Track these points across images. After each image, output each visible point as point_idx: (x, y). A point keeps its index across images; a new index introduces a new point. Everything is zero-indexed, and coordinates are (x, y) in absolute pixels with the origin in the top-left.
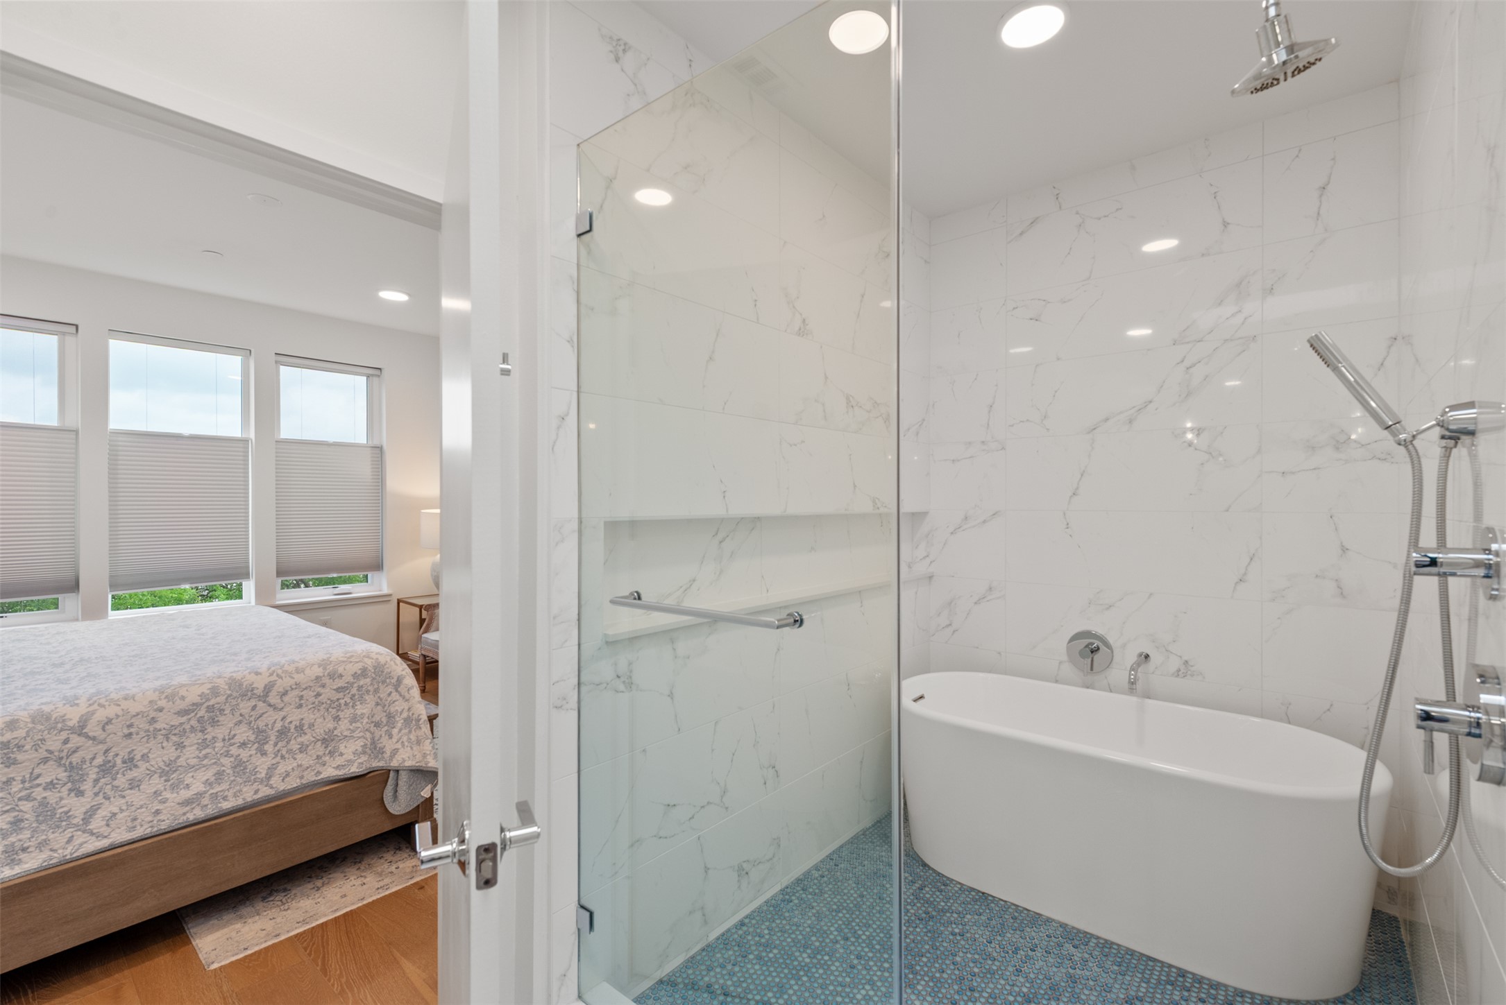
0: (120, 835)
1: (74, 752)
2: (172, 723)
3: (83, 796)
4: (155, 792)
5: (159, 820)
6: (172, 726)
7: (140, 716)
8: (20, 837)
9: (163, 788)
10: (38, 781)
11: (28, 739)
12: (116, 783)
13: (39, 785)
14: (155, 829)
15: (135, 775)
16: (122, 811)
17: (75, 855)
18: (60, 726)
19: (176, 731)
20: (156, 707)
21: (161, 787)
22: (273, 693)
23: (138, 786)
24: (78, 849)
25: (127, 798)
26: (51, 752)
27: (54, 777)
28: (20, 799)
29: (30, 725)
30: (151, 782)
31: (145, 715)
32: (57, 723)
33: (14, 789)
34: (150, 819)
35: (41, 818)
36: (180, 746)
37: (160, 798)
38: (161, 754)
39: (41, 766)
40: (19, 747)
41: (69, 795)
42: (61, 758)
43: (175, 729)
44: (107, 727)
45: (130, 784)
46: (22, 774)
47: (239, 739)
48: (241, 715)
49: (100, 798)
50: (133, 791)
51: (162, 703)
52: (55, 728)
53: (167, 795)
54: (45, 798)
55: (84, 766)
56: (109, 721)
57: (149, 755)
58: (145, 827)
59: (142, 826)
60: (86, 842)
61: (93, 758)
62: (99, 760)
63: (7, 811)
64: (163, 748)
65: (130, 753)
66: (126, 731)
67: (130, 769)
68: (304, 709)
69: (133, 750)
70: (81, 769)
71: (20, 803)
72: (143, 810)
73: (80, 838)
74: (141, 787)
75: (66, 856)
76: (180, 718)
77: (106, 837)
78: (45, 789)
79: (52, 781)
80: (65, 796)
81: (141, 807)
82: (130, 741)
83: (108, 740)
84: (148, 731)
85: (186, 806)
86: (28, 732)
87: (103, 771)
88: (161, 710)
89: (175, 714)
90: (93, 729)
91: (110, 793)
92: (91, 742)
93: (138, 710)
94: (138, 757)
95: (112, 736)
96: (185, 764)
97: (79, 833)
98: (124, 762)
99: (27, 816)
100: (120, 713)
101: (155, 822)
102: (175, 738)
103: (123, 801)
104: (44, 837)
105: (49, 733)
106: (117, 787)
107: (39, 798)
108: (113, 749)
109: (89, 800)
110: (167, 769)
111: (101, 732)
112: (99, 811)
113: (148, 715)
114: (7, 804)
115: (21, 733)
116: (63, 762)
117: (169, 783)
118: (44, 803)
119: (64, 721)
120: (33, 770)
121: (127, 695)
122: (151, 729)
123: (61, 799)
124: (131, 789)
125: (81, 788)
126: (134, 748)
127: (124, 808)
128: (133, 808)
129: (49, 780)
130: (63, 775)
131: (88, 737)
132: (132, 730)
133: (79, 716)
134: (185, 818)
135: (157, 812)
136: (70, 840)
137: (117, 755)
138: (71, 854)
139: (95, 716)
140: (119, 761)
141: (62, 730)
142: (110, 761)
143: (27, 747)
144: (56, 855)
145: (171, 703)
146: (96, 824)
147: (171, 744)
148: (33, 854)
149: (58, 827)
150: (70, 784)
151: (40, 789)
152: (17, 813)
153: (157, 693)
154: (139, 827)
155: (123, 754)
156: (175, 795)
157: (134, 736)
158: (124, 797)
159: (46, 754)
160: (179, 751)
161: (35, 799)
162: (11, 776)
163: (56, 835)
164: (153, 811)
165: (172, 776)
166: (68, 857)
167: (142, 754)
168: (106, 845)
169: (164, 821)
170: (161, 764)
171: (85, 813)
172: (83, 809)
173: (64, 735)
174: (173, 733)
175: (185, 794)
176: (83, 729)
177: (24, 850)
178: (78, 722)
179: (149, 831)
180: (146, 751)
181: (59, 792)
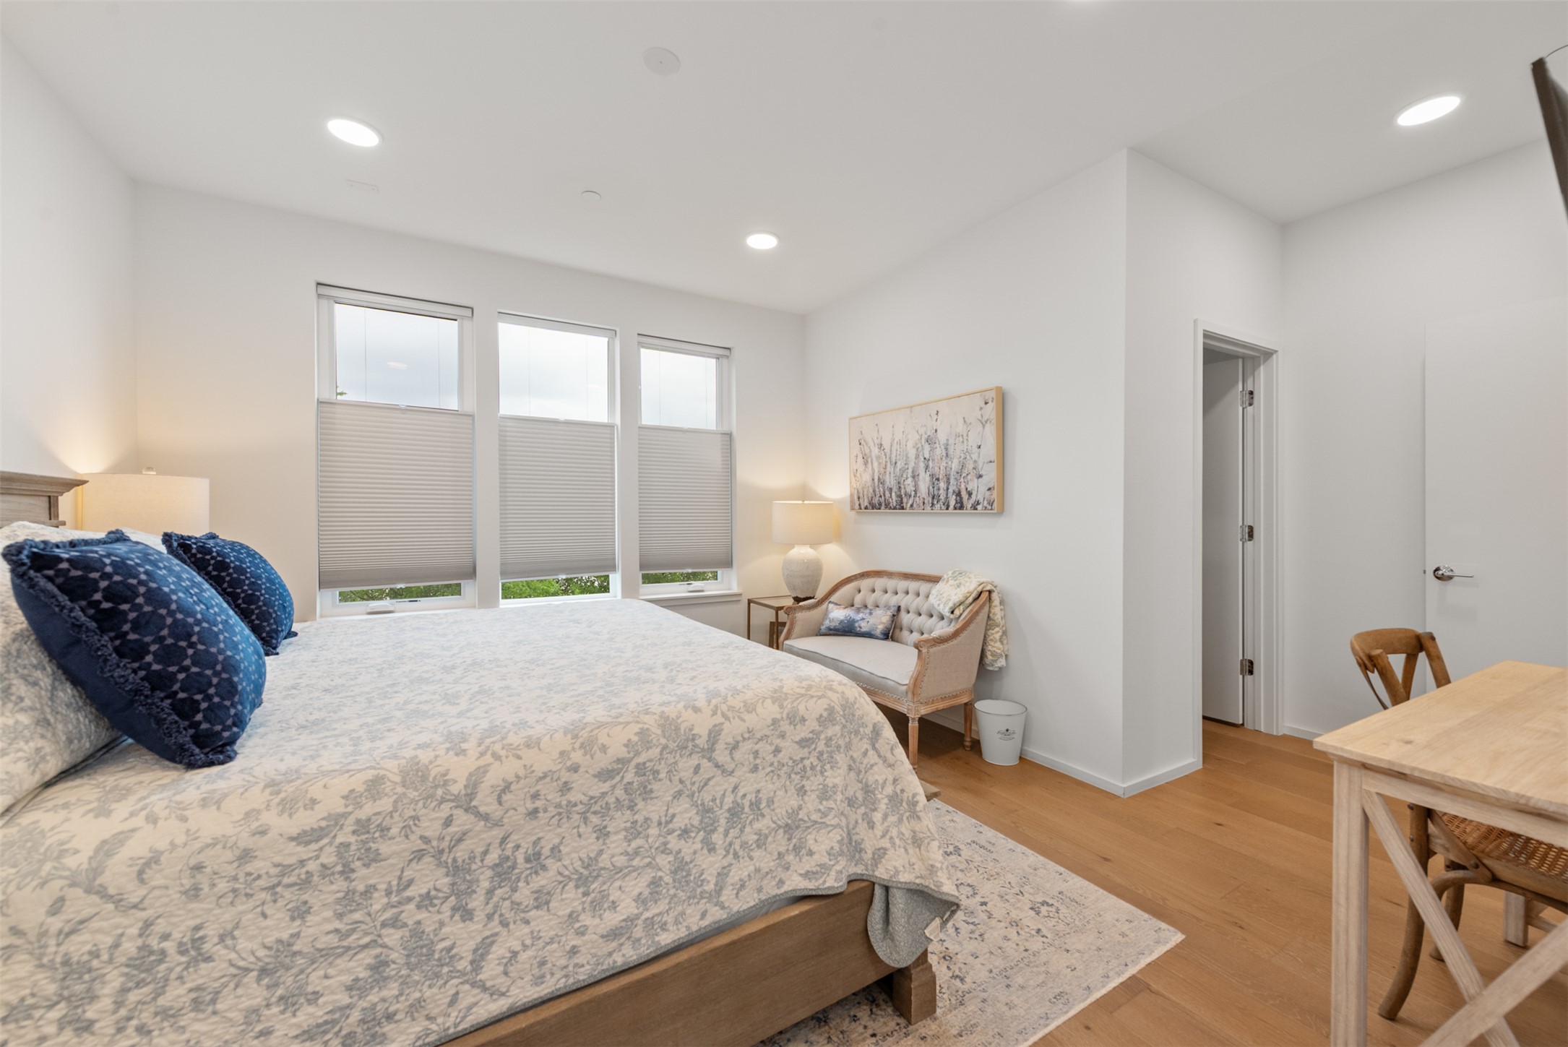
0: (525, 992)
1: (460, 840)
2: (591, 793)
3: (471, 919)
4: (570, 915)
5: (576, 965)
6: (592, 798)
7: (548, 779)
8: (385, 993)
9: (580, 908)
10: (408, 893)
11: (396, 815)
12: (517, 897)
13: (410, 899)
14: (571, 981)
15: (543, 882)
16: (525, 947)
17: (461, 1028)
18: (440, 792)
19: (596, 808)
20: (569, 764)
21: (577, 905)
22: (720, 746)
23: (547, 903)
24: (465, 1017)
25: (532, 924)
26: (425, 840)
27: (431, 885)
28: (384, 925)
29: (400, 790)
30: (564, 896)
31: (555, 777)
32: (436, 787)
33: (376, 907)
34: (563, 962)
35: (413, 960)
36: (602, 833)
37: (577, 925)
38: (579, 847)
39: (414, 864)
40: (384, 830)
41: (452, 917)
42: (441, 852)
43: (596, 802)
44: (505, 798)
45: (536, 899)
46: (388, 879)
47: (679, 823)
48: (681, 781)
49: (495, 925)
50: (540, 913)
51: (577, 757)
52: (432, 796)
53: (586, 919)
54: (419, 923)
55: (474, 867)
56: (507, 788)
57: (562, 848)
58: (558, 976)
59: (552, 974)
60: (476, 1004)
61: (486, 853)
62: (493, 857)
63: (365, 946)
64: (580, 836)
65: (535, 843)
66: (530, 806)
67: (536, 873)
68: (761, 774)
69: (539, 839)
70: (469, 871)
71: (384, 932)
72: (555, 946)
73: (469, 996)
74: (551, 905)
75: (448, 1028)
76: (601, 784)
77: (503, 994)
78: (419, 907)
79: (429, 893)
80: (447, 920)
81: (551, 942)
82: (535, 823)
83: (505, 820)
84: (558, 806)
85: (613, 940)
86: (396, 802)
87: (499, 875)
88: (575, 769)
89: (595, 776)
90: (484, 801)
91: (509, 915)
92: (482, 823)
93: (545, 769)
94: (546, 852)
95: (511, 812)
96: (609, 865)
97: (467, 987)
98: (528, 860)
99: (394, 956)
100: (522, 773)
101: (571, 968)
102: (595, 820)
103: (526, 930)
104: (417, 995)
105: (425, 807)
106: (518, 904)
107: (410, 922)
108: (514, 837)
109: (480, 926)
110: (586, 872)
111: (495, 806)
112: (494, 948)
113: (558, 779)
114: (366, 934)
115: (385, 804)
116: (444, 858)
117: (589, 899)
118: (417, 932)
119: (446, 783)
120: (402, 872)
121: (529, 737)
122: (564, 803)
123: (442, 924)
124: (537, 908)
125: (470, 906)
126: (541, 835)
127: (528, 942)
128: (541, 943)
129: (424, 891)
130: (444, 882)
131: (478, 814)
132: (539, 804)
133: (466, 774)
134: (610, 960)
135: (574, 951)
136: (453, 1002)
137: (518, 847)
138: (456, 1025)
139: (488, 775)
140: (520, 859)
141: (443, 801)
142: (508, 858)
143: (394, 831)
144: (434, 1027)
145: (588, 757)
146: (491, 971)
147: (590, 830)
148: (403, 1025)
149: (437, 976)
150: (453, 898)
151: (412, 906)
152: (379, 950)
153: (569, 736)
154: (548, 977)
155: (526, 845)
156: (597, 921)
157: (541, 815)
158: (527, 922)
159: (419, 845)
160: (601, 841)
161: (405, 925)
162: (372, 882)
163: (435, 990)
164: (568, 948)
165: (593, 887)
166: (451, 1031)
167: (551, 846)
168: (504, 1009)
169: (583, 966)
170: (578, 864)
171: (475, 951)
172: (472, 944)
173: (445, 810)
174: (592, 810)
175: (612, 919)
176: (471, 800)
177: (390, 1017)
178: (466, 787)
179: (562, 983)
180: (557, 841)
181: (439, 912)
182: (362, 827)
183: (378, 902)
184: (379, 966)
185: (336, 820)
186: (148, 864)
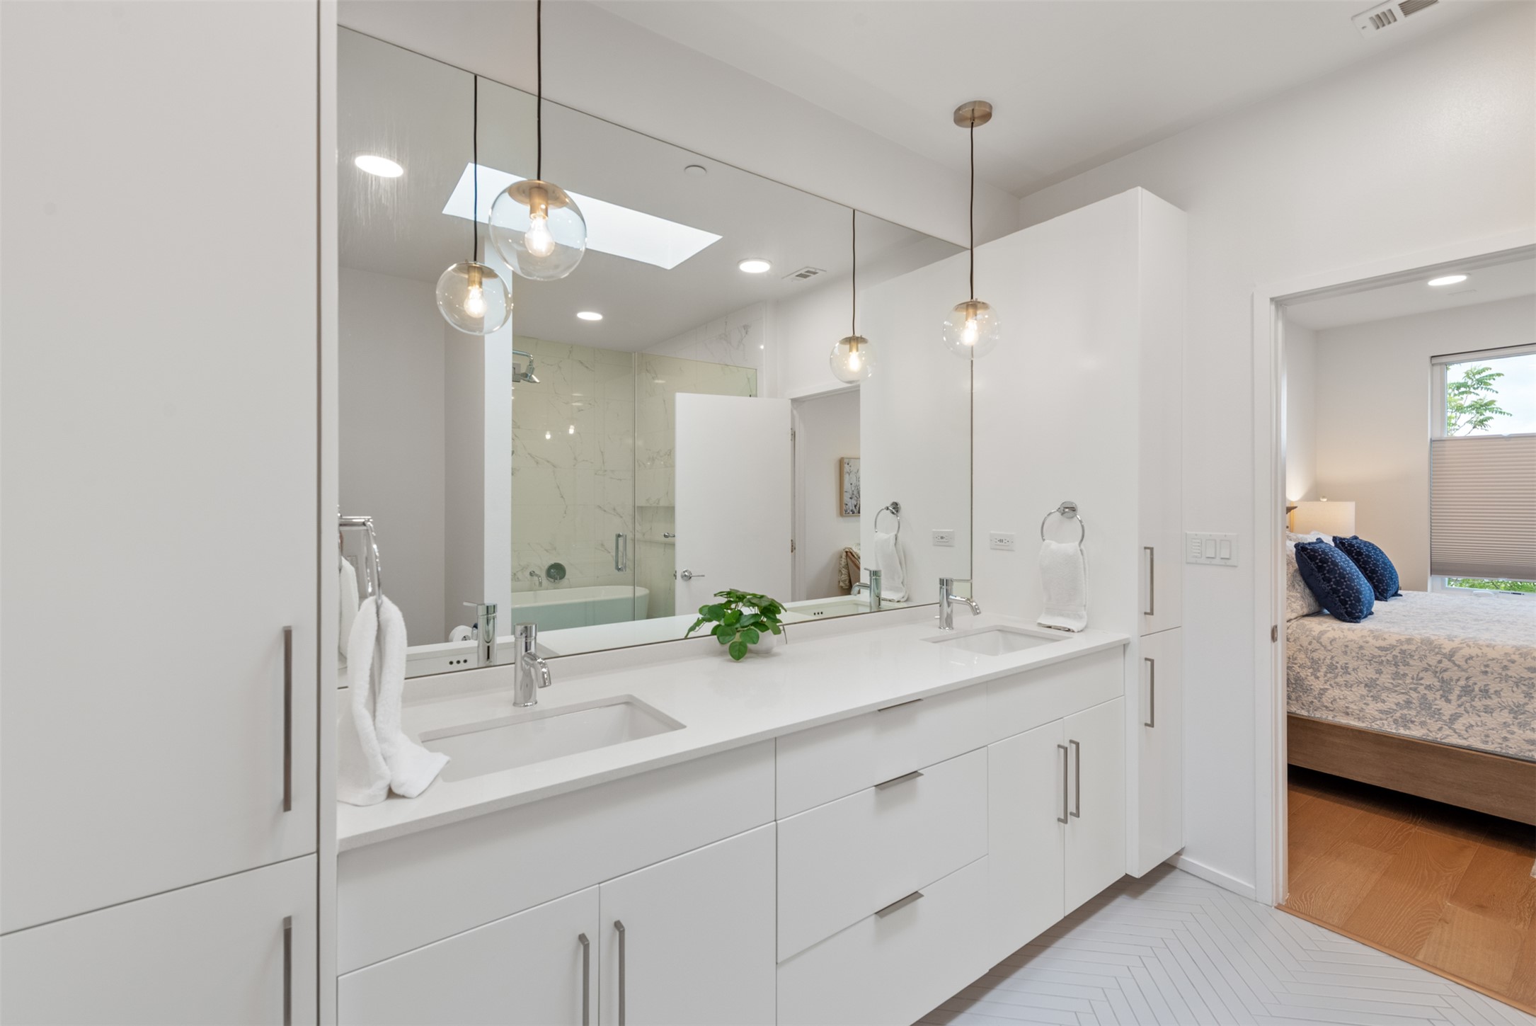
0: (1476, 743)
1: (1445, 671)
2: (1522, 675)
3: (1450, 703)
4: (1505, 723)
5: (1507, 746)
6: (1522, 677)
7: (1495, 661)
8: (1410, 712)
9: (1511, 723)
10: (1421, 682)
11: (1417, 653)
12: (1473, 703)
13: (1422, 684)
14: (1504, 751)
15: (1489, 703)
16: (1478, 726)
17: (1443, 741)
18: (1437, 650)
19: (1526, 683)
20: (1509, 658)
21: (1509, 720)
23: (1491, 713)
24: (1445, 738)
25: (1482, 718)
26: (1430, 666)
27: (1431, 683)
28: (1410, 689)
29: (1419, 644)
30: (1501, 714)
31: (1499, 661)
32: (1435, 648)
33: (1407, 682)
34: (1500, 741)
35: (1422, 706)
37: (1508, 729)
38: (1514, 696)
39: (1424, 672)
40: (1412, 656)
41: (1441, 698)
42: (1437, 672)
43: (1525, 680)
44: (1469, 661)
45: (1485, 709)
46: (1413, 673)
49: (1461, 710)
50: (1486, 715)
51: (1515, 657)
52: (1433, 651)
53: (1515, 729)
54: (1425, 694)
55: (1452, 683)
56: (1471, 658)
57: (1501, 693)
58: (1496, 745)
59: (1493, 743)
60: (1451, 736)
61: (1458, 680)
62: (1462, 683)
63: (1403, 693)
64: (1513, 692)
65: (1486, 685)
66: (1483, 669)
67: (1485, 698)
69: (1488, 685)
70: (1450, 684)
71: (1411, 691)
72: (1495, 732)
73: (1447, 731)
74: (1493, 714)
75: (1437, 738)
76: (1529, 673)
77: (1465, 739)
78: (1425, 688)
79: (1430, 685)
80: (1438, 698)
81: (1493, 729)
82: (1485, 677)
83: (1469, 670)
84: (1500, 674)
85: (1532, 745)
86: (1417, 648)
87: (1465, 691)
88: (1513, 662)
89: (1526, 668)
90: (1458, 658)
91: (1470, 709)
92: (1456, 668)
93: (1494, 657)
94: (1492, 691)
95: (1472, 668)
96: (1532, 711)
97: (1447, 727)
98: (1481, 691)
99: (1414, 701)
100: (1480, 654)
101: (1504, 745)
102: (1524, 688)
103: (1479, 719)
104: (1424, 719)
105: (1429, 653)
106: (1475, 707)
107: (1422, 692)
108: (1473, 679)
109: (1454, 708)
110: (1516, 709)
111: (1464, 663)
112: (1461, 719)
113: (1501, 663)
114: (1403, 689)
115: (1413, 647)
116: (1438, 675)
117: (1517, 721)
118: (1424, 697)
119: (1440, 648)
120: (1419, 673)
121: (1490, 644)
122: (1504, 674)
123: (1436, 699)
124: (1486, 712)
125: (1449, 698)
126: (1489, 683)
127: (1479, 724)
128: (1486, 728)
129: (1428, 684)
130: (1437, 684)
131: (1454, 663)
132: (1487, 669)
133: (1451, 647)
134: (1530, 754)
135: (1505, 739)
136: (1440, 729)
137: (1476, 684)
138: (1441, 739)
139: (1461, 651)
140: (1477, 689)
141: (1437, 653)
142: (1470, 686)
143: (1416, 657)
144: (1431, 734)
145: (1523, 659)
146: (1459, 725)
147: (1520, 691)
148: (1417, 728)
149: (1433, 717)
150: (1441, 691)
151: (1423, 687)
152: (1408, 697)
153: (1514, 649)
154: (1490, 743)
155: (1480, 684)
156: (1521, 732)
157: (1489, 675)
158: (1479, 716)
159: (1426, 666)
160: (1527, 699)
161: (1419, 693)
162: (1406, 672)
163: (1432, 721)
164: (1502, 736)
165: (1520, 717)
166: (1439, 740)
167: (1494, 690)
168: (1466, 745)
169: (1511, 748)
170: (1511, 704)
171: (1451, 715)
172: (1450, 713)
173: (1439, 657)
174: (1522, 682)
176: (1452, 657)
177: (1413, 722)
178: (1450, 652)
179: (1499, 750)
180: (1498, 689)
181: (1434, 694)
182: (1403, 652)
183: (1408, 680)
184: (1408, 702)
185: (1393, 647)
186: (1333, 640)
